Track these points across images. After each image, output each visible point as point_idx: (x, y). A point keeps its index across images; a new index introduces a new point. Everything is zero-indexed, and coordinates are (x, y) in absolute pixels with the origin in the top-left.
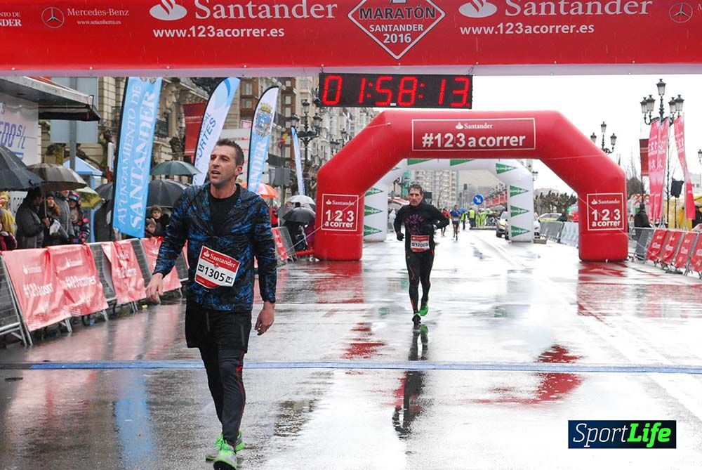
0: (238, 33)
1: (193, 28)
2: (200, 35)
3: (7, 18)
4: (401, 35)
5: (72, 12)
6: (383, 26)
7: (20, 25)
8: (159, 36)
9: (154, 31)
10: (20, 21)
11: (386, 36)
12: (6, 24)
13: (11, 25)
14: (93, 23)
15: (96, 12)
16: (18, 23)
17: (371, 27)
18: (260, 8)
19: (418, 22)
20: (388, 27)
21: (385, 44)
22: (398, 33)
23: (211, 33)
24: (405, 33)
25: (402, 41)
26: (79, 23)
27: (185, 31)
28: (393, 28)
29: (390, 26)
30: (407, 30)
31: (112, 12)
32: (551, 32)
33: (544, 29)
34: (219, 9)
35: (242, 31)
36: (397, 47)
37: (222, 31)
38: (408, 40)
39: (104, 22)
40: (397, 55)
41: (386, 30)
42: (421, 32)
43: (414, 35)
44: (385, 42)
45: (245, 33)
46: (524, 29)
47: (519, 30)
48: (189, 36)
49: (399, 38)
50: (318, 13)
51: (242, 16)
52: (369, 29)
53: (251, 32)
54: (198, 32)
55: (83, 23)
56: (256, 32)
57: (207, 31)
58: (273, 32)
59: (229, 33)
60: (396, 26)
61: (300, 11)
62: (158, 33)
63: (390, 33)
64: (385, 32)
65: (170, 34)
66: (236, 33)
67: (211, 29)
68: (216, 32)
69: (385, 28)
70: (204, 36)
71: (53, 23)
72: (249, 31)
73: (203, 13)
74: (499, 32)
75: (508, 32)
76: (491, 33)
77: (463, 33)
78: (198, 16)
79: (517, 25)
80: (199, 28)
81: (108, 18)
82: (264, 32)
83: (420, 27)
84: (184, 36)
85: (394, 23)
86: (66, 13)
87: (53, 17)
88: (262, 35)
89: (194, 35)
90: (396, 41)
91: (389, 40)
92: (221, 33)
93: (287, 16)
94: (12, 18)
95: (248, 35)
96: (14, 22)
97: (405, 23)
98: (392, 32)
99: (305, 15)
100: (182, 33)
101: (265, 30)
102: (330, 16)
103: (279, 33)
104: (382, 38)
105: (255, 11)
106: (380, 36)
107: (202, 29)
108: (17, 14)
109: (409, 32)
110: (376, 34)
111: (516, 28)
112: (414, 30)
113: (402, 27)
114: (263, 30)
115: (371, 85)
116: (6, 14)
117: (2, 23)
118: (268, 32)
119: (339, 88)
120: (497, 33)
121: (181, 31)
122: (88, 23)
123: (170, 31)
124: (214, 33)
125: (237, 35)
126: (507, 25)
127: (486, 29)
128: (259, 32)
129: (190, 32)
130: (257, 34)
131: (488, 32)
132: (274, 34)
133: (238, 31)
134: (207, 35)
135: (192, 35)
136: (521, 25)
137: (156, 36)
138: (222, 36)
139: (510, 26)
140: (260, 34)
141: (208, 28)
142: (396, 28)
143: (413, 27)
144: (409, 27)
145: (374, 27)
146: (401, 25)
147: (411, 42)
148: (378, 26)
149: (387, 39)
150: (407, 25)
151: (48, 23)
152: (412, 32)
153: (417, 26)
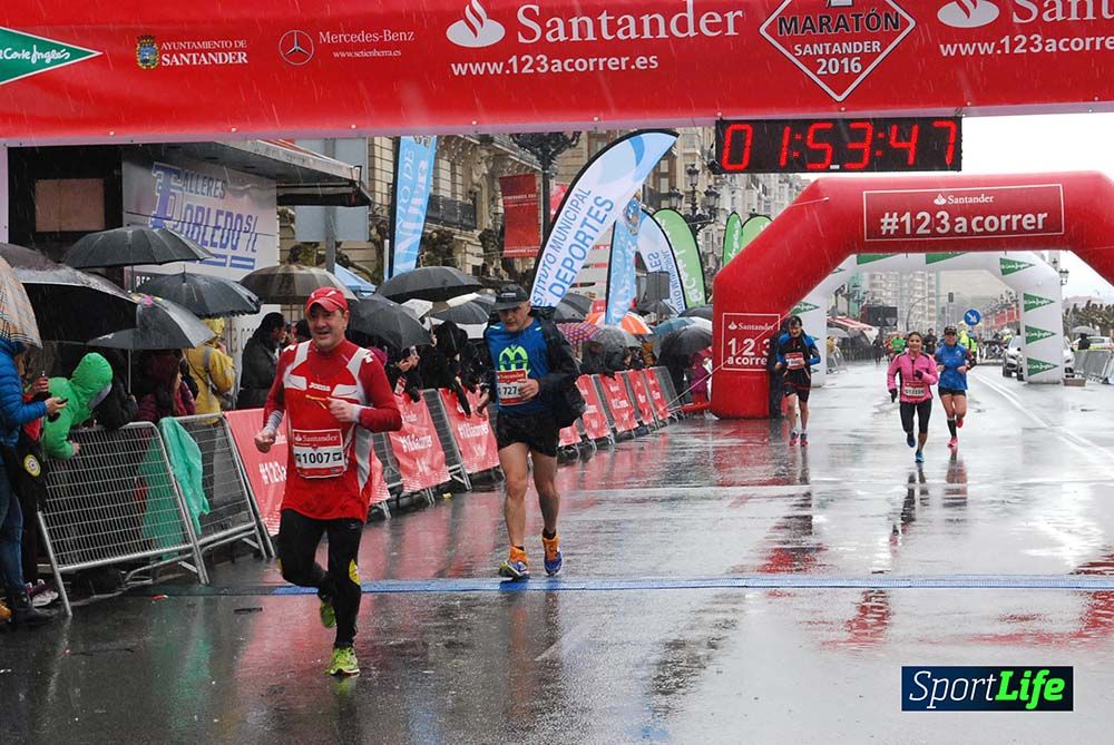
1: (514, 60)
2: (525, 70)
3: (226, 50)
4: (845, 61)
5: (326, 37)
6: (815, 46)
7: (245, 61)
8: (460, 73)
9: (453, 65)
10: (245, 55)
11: (821, 63)
12: (223, 60)
13: (231, 62)
14: (357, 55)
15: (364, 37)
16: (242, 58)
17: (796, 48)
18: (620, 22)
19: (871, 38)
20: (824, 47)
21: (819, 76)
22: (839, 57)
23: (542, 67)
24: (850, 56)
25: (847, 71)
26: (336, 55)
27: (502, 64)
28: (831, 48)
29: (827, 45)
30: (855, 51)
31: (389, 36)
32: (1088, 48)
33: (1077, 44)
34: (554, 24)
35: (592, 61)
36: (839, 83)
37: (559, 61)
38: (856, 68)
39: (375, 53)
40: (839, 94)
41: (821, 53)
42: (878, 54)
43: (866, 59)
44: (820, 72)
45: (596, 64)
46: (1044, 44)
47: (1036, 47)
48: (508, 72)
49: (842, 66)
50: (709, 26)
51: (591, 37)
52: (793, 52)
53: (605, 63)
54: (521, 65)
55: (343, 55)
56: (613, 63)
57: (537, 64)
58: (640, 62)
59: (571, 65)
60: (837, 44)
61: (682, 25)
62: (459, 69)
63: (827, 58)
64: (819, 56)
65: (477, 69)
66: (581, 65)
67: (542, 59)
68: (550, 65)
69: (818, 49)
70: (532, 71)
71: (297, 56)
72: (602, 60)
73: (529, 33)
74: (1003, 50)
75: (1017, 50)
76: (990, 52)
77: (945, 54)
78: (521, 39)
79: (1032, 38)
80: (523, 59)
81: (381, 45)
82: (627, 62)
83: (876, 46)
84: (499, 72)
85: (832, 40)
86: (316, 38)
87: (296, 47)
88: (624, 67)
89: (515, 71)
90: (837, 71)
91: (827, 68)
92: (558, 66)
93: (662, 34)
94: (233, 49)
95: (601, 68)
96: (237, 58)
97: (849, 39)
98: (831, 56)
99: (692, 33)
100: (496, 68)
101: (627, 58)
102: (731, 31)
103: (650, 64)
105: (613, 28)
106: (811, 62)
107: (527, 61)
108: (242, 44)
109: (857, 55)
110: (805, 59)
111: (1030, 43)
112: (866, 51)
113: (847, 48)
114: (624, 60)
115: (798, 137)
116: (224, 44)
117: (218, 59)
118: (632, 61)
119: (748, 143)
120: (999, 52)
121: (495, 64)
122: (350, 55)
123: (477, 65)
124: (546, 67)
125: (583, 70)
126: (1016, 39)
127: (983, 46)
128: (618, 63)
129: (508, 66)
130: (614, 66)
131: (986, 51)
132: (642, 65)
133: (585, 62)
134: (535, 70)
135: (511, 71)
136: (1039, 38)
137: (456, 73)
138: (560, 70)
139: (1020, 40)
140: (620, 66)
141: (538, 58)
142: (837, 48)
143: (865, 47)
144: (858, 46)
145: (802, 48)
146: (845, 44)
147: (861, 72)
148: (808, 46)
149: (823, 67)
150: (855, 44)
151: (288, 57)
152: (862, 55)
153: (871, 45)
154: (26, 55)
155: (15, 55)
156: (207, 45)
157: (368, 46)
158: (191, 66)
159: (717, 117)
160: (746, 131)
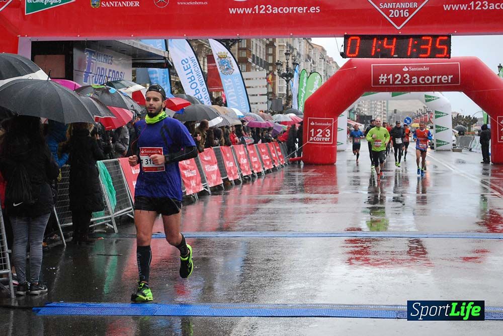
1: (257, 7)
2: (261, 12)
3: (130, 0)
4: (402, 11)
6: (389, 4)
7: (138, 6)
8: (233, 12)
9: (230, 9)
10: (138, 3)
11: (391, 12)
14: (188, 3)
17: (380, 5)
19: (414, 1)
20: (393, 5)
21: (390, 18)
22: (399, 9)
23: (269, 11)
24: (404, 9)
25: (402, 16)
26: (179, 3)
27: (251, 9)
28: (396, 5)
29: (394, 4)
30: (406, 7)
35: (291, 8)
36: (398, 21)
37: (276, 8)
38: (406, 15)
39: (196, 3)
40: (399, 26)
41: (391, 7)
42: (416, 8)
43: (411, 11)
44: (390, 16)
45: (293, 10)
46: (489, 6)
47: (485, 7)
48: (254, 12)
49: (400, 14)
53: (297, 10)
54: (260, 9)
55: (182, 3)
57: (267, 9)
58: (312, 9)
59: (282, 10)
60: (398, 4)
62: (232, 11)
63: (394, 9)
64: (390, 9)
65: (240, 11)
66: (286, 10)
67: (269, 7)
68: (273, 10)
70: (264, 12)
71: (161, 4)
72: (295, 8)
74: (471, 8)
75: (477, 8)
76: (465, 9)
77: (445, 9)
79: (484, 3)
80: (261, 7)
82: (306, 9)
83: (415, 5)
84: (250, 12)
85: (397, 2)
88: (305, 12)
89: (257, 12)
90: (398, 16)
91: (393, 14)
92: (276, 10)
95: (295, 12)
96: (135, 4)
97: (404, 1)
100: (249, 11)
101: (307, 8)
103: (316, 10)
104: (388, 14)
106: (387, 11)
107: (263, 7)
109: (407, 9)
110: (384, 10)
111: (483, 5)
112: (411, 7)
113: (403, 5)
114: (305, 8)
115: (380, 42)
118: (309, 9)
119: (358, 45)
120: (469, 9)
121: (248, 9)
122: (185, 3)
123: (240, 9)
124: (271, 11)
125: (287, 12)
126: (477, 3)
127: (462, 6)
128: (302, 9)
129: (254, 10)
130: (300, 11)
131: (463, 8)
132: (313, 11)
133: (288, 9)
134: (266, 12)
135: (255, 12)
136: (487, 3)
137: (231, 13)
138: (277, 12)
139: (479, 4)
140: (303, 11)
141: (267, 7)
142: (398, 5)
143: (410, 5)
144: (407, 5)
145: (383, 5)
146: (402, 4)
147: (409, 16)
148: (386, 4)
149: (392, 14)
150: (406, 3)
151: (158, 4)
152: (409, 8)
153: (413, 4)
154: (42, 1)
155: (37, 1)
158: (114, 7)
159: (346, 33)
160: (357, 39)
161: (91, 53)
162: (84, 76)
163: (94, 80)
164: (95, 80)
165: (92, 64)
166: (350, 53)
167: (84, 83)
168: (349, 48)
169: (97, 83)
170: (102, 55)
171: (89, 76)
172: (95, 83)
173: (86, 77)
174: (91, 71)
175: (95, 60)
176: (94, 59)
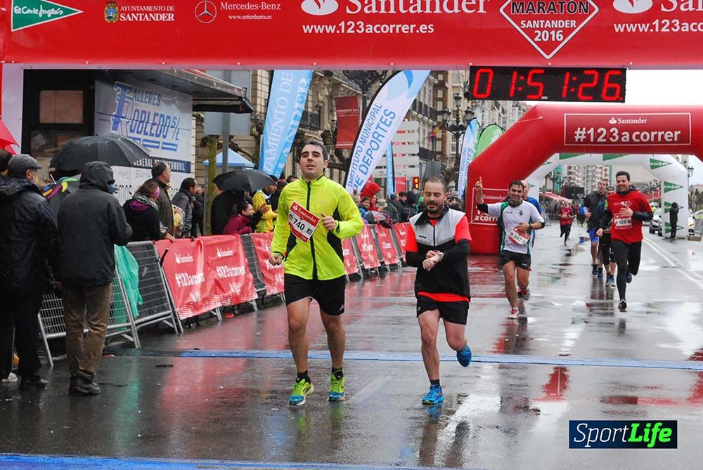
0: (387, 29)
1: (342, 24)
2: (349, 31)
3: (161, 12)
4: (553, 33)
5: (225, 6)
6: (535, 22)
7: (173, 20)
8: (308, 31)
9: (304, 26)
10: (173, 15)
11: (537, 33)
12: (159, 18)
13: (164, 20)
14: (244, 18)
15: (249, 7)
16: (171, 18)
17: (522, 23)
18: (411, 2)
19: (570, 18)
20: (540, 23)
21: (536, 42)
22: (549, 30)
23: (360, 29)
24: (556, 30)
25: (553, 39)
26: (230, 17)
27: (335, 26)
28: (544, 24)
29: (542, 22)
30: (560, 27)
31: (265, 6)
33: (702, 27)
34: (370, 2)
35: (392, 26)
36: (548, 46)
37: (371, 26)
38: (560, 37)
39: (255, 17)
40: (548, 54)
41: (538, 26)
42: (574, 29)
43: (566, 32)
44: (536, 39)
45: (394, 29)
46: (681, 26)
47: (676, 28)
48: (338, 32)
49: (550, 36)
50: (469, 7)
51: (392, 11)
52: (520, 25)
53: (400, 28)
54: (347, 27)
55: (235, 17)
56: (405, 28)
57: (357, 27)
58: (423, 28)
59: (379, 29)
60: (548, 21)
61: (451, 5)
62: (307, 29)
63: (541, 30)
64: (536, 29)
65: (319, 29)
66: (385, 29)
67: (360, 24)
68: (365, 28)
69: (536, 24)
70: (353, 32)
71: (206, 17)
72: (398, 26)
73: (353, 7)
74: (654, 29)
75: (664, 30)
76: (646, 30)
77: (617, 30)
78: (348, 11)
79: (673, 22)
80: (348, 24)
81: (259, 12)
82: (414, 28)
83: (573, 23)
84: (333, 31)
85: (545, 18)
86: (219, 6)
87: (206, 12)
88: (412, 31)
89: (343, 32)
90: (547, 39)
91: (540, 37)
92: (370, 29)
93: (438, 11)
94: (166, 12)
95: (397, 31)
96: (167, 17)
97: (556, 18)
98: (544, 29)
99: (456, 10)
100: (331, 29)
101: (415, 26)
102: (481, 10)
103: (428, 29)
104: (533, 36)
105: (406, 5)
106: (531, 32)
107: (351, 25)
108: (171, 8)
109: (561, 29)
110: (527, 31)
111: (672, 25)
112: (566, 26)
113: (555, 24)
114: (412, 26)
115: (522, 78)
116: (160, 8)
117: (156, 18)
118: (417, 28)
119: (490, 81)
120: (652, 30)
121: (330, 26)
122: (239, 17)
123: (319, 26)
124: (363, 29)
125: (386, 32)
126: (663, 22)
127: (641, 26)
128: (408, 28)
129: (340, 28)
130: (406, 30)
131: (643, 30)
132: (424, 30)
133: (387, 26)
134: (356, 31)
135: (341, 31)
136: (678, 22)
137: (305, 32)
138: (371, 32)
139: (666, 23)
140: (409, 30)
141: (358, 24)
143: (566, 24)
144: (561, 23)
145: (526, 23)
146: (553, 22)
147: (563, 40)
148: (529, 22)
149: (538, 36)
150: (560, 21)
151: (200, 18)
152: (564, 29)
153: (570, 22)
154: (35, 11)
155: (29, 11)
156: (149, 8)
157: (251, 13)
158: (140, 21)
159: (471, 64)
160: (488, 73)
161: (124, 88)
162: (112, 122)
163: (129, 128)
164: (131, 126)
165: (126, 104)
166: (478, 93)
167: (112, 131)
168: (476, 85)
169: (133, 132)
170: (143, 91)
171: (121, 121)
172: (131, 131)
173: (116, 123)
174: (124, 115)
175: (132, 99)
176: (130, 98)
